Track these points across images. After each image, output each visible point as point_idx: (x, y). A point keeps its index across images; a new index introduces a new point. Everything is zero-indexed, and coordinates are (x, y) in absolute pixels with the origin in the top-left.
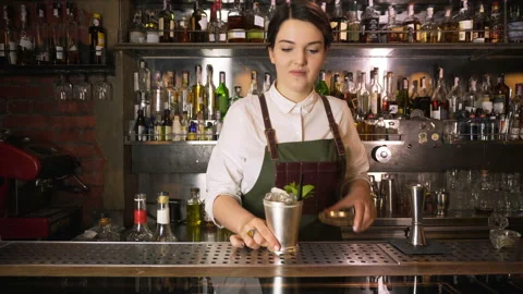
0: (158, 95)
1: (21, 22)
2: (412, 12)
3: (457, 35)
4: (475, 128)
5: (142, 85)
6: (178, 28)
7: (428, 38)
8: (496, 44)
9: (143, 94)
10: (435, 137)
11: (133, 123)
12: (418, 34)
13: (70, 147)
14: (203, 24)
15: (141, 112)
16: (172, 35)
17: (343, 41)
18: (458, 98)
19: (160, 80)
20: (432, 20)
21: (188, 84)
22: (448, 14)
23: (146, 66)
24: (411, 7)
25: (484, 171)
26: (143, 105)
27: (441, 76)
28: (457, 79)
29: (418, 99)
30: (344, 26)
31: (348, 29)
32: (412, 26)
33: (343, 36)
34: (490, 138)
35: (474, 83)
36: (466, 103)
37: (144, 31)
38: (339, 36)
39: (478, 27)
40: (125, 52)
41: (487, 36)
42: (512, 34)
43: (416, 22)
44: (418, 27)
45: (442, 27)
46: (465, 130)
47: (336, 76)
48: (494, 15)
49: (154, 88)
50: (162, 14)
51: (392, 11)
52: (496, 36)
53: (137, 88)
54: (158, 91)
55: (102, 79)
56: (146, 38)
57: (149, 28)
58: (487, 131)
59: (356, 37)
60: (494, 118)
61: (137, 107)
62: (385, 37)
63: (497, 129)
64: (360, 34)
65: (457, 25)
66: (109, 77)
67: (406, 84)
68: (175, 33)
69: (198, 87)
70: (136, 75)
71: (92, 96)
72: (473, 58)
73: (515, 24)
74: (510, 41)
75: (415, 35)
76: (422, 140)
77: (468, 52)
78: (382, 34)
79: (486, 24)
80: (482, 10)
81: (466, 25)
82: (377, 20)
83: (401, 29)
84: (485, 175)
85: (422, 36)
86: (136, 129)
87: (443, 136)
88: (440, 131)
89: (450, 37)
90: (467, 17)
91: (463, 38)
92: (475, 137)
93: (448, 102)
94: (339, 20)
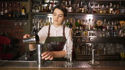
0: (38, 24)
1: (6, 7)
2: (99, 6)
3: (109, 12)
4: (113, 33)
5: (35, 22)
6: (44, 9)
7: (102, 12)
8: (118, 14)
9: (35, 24)
10: (104, 35)
11: (32, 31)
12: (100, 11)
13: (17, 37)
14: (50, 8)
15: (34, 28)
16: (42, 10)
17: (83, 13)
18: (109, 26)
19: (39, 21)
20: (103, 8)
21: (46, 22)
22: (107, 7)
23: (36, 17)
24: (99, 5)
25: (118, 44)
26: (35, 27)
27: (105, 21)
28: (109, 22)
29: (100, 26)
30: (83, 9)
31: (84, 10)
32: (99, 9)
33: (83, 11)
34: (116, 35)
35: (113, 23)
36: (111, 28)
37: (36, 9)
38: (82, 11)
39: (114, 10)
40: (31, 14)
41: (116, 12)
42: (122, 12)
43: (100, 9)
44: (100, 10)
45: (106, 10)
46: (111, 34)
47: (81, 21)
48: (118, 7)
49: (37, 23)
50: (40, 5)
51: (94, 6)
52: (118, 12)
53: (33, 23)
54: (38, 23)
55: (25, 20)
56: (36, 11)
57: (37, 9)
58: (116, 34)
59: (86, 12)
60: (117, 31)
61: (33, 27)
62: (92, 12)
63: (118, 34)
64: (87, 11)
65: (109, 9)
66: (27, 20)
67: (97, 23)
68: (43, 10)
69: (48, 23)
70: (33, 19)
71: (23, 24)
72: (113, 17)
73: (122, 9)
74: (121, 13)
75: (99, 12)
76: (101, 36)
77: (111, 16)
78: (92, 11)
79: (116, 9)
80: (115, 6)
81: (111, 9)
82: (91, 8)
83: (96, 10)
84: (118, 45)
85: (101, 12)
86: (33, 33)
87: (105, 35)
88: (105, 34)
89: (108, 12)
90: (111, 7)
91: (110, 13)
92: (113, 36)
93: (106, 27)
94: (82, 8)
